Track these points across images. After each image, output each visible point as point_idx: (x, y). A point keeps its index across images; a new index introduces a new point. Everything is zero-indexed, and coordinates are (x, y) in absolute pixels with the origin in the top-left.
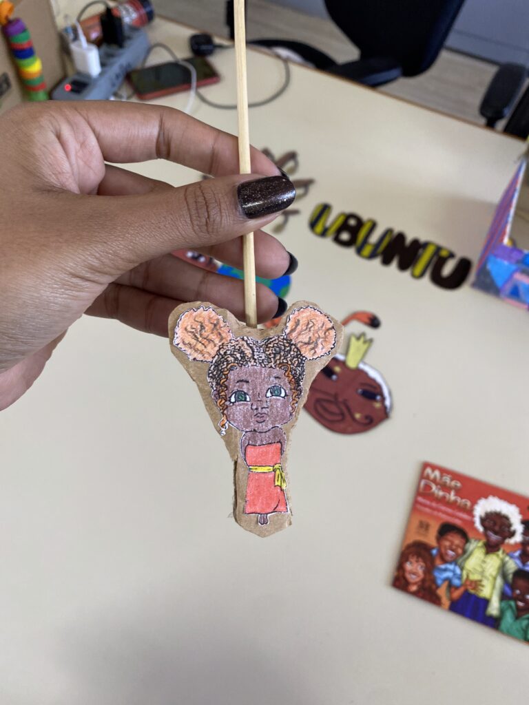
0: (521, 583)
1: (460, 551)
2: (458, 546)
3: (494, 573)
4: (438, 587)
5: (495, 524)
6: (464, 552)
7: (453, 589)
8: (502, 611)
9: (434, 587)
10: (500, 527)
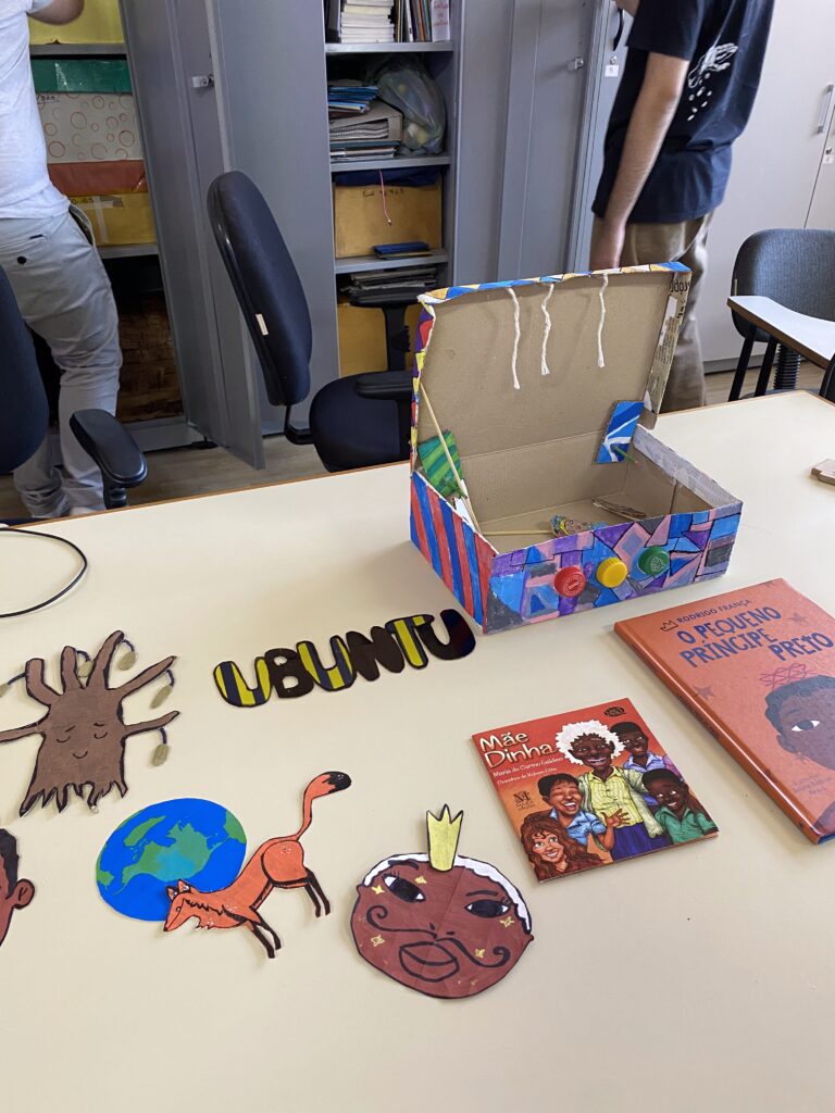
0: (656, 785)
1: (577, 796)
2: (571, 793)
3: (626, 794)
4: (585, 847)
5: (589, 749)
6: (582, 794)
7: (602, 838)
8: (663, 824)
9: (581, 849)
10: (596, 748)
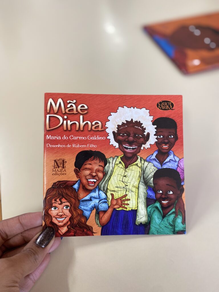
1: (100, 175)
5: (129, 135)
6: (105, 174)
9: (83, 220)
10: (134, 136)
